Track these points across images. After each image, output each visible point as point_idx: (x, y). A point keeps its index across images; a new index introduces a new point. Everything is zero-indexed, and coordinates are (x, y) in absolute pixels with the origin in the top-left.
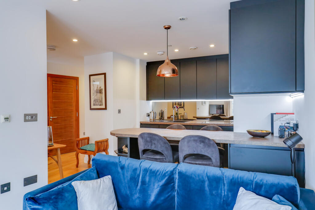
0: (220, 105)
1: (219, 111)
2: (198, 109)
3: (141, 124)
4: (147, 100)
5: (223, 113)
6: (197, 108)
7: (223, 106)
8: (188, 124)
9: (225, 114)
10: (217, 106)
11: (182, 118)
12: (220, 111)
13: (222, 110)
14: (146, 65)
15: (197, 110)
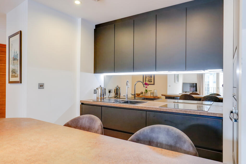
0: (193, 84)
1: (192, 89)
2: (170, 86)
3: (82, 104)
4: (94, 73)
5: (196, 91)
6: (168, 85)
7: (196, 84)
8: (140, 108)
9: (198, 92)
10: (191, 85)
11: (152, 95)
12: (194, 89)
13: (195, 88)
14: (95, 28)
15: (168, 87)
